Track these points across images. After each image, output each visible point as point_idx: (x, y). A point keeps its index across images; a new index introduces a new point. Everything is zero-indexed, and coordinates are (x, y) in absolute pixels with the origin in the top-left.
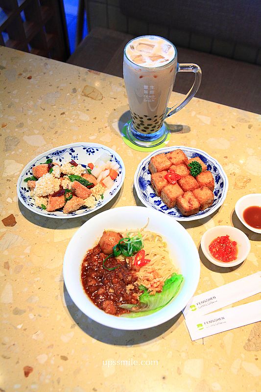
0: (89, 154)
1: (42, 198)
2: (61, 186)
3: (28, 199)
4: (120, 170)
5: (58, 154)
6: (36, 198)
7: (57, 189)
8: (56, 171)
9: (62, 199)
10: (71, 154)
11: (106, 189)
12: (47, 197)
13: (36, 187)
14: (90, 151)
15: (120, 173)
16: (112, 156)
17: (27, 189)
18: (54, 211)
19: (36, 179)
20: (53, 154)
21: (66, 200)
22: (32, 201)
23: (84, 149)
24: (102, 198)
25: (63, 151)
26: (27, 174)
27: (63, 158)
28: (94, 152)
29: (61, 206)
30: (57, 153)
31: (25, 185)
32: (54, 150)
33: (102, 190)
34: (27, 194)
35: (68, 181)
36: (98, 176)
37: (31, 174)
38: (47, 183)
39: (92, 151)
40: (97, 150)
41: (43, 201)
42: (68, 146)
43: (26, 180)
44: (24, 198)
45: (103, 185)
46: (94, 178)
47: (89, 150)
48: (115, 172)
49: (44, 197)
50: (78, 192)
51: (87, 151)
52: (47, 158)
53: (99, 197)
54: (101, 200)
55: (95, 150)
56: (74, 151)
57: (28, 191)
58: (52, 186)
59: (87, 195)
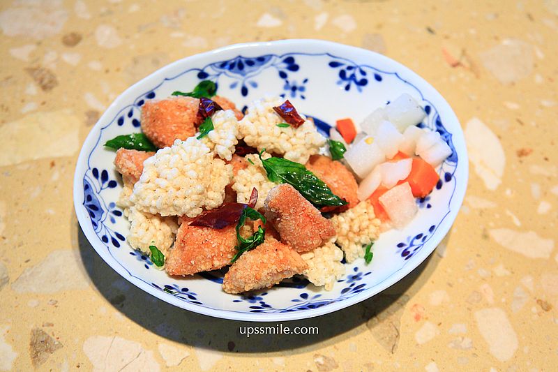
0: (347, 88)
1: (156, 222)
2: (230, 192)
3: (107, 216)
4: (448, 167)
5: (241, 67)
6: (137, 218)
7: (215, 199)
8: (225, 129)
9: (228, 239)
10: (283, 75)
11: (387, 225)
12: (174, 220)
13: (144, 177)
14: (353, 77)
15: (448, 177)
16: (428, 110)
17: (112, 177)
18: (188, 277)
19: (151, 145)
20: (223, 65)
21: (241, 248)
22: (120, 226)
23: (333, 65)
24: (368, 258)
25: (261, 60)
26: (121, 122)
27: (255, 85)
28: (363, 83)
29: (218, 264)
30: (238, 65)
31: (107, 161)
32: (230, 51)
33: (372, 229)
34: (107, 197)
35: (260, 177)
36: (369, 173)
37: (136, 123)
38: (183, 173)
39: (359, 77)
40: (378, 78)
41: (158, 235)
42: (281, 47)
43: (114, 145)
44: (94, 209)
45: (380, 210)
46: (352, 181)
47: (349, 73)
48: (430, 170)
49: (163, 219)
50: (289, 224)
51: (342, 74)
52: (202, 75)
53: (355, 252)
54: (360, 263)
55: (370, 77)
56: (294, 68)
57: (112, 184)
58: (199, 188)
59: (317, 241)
